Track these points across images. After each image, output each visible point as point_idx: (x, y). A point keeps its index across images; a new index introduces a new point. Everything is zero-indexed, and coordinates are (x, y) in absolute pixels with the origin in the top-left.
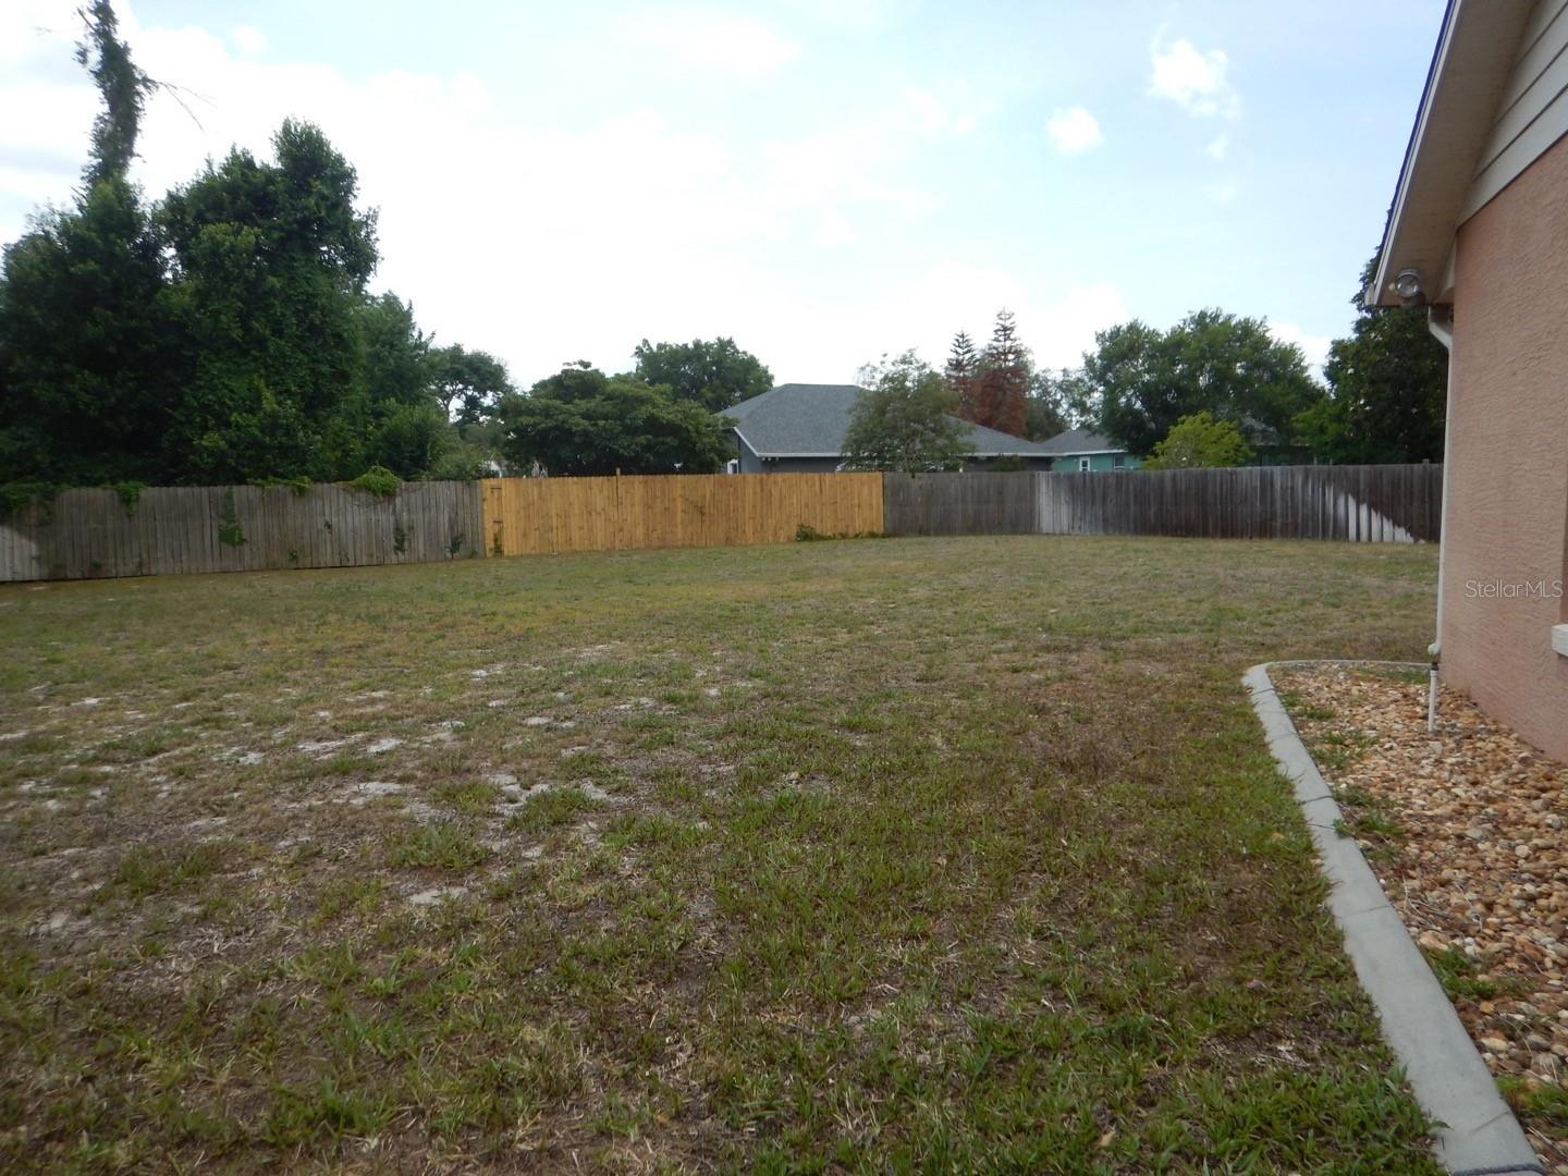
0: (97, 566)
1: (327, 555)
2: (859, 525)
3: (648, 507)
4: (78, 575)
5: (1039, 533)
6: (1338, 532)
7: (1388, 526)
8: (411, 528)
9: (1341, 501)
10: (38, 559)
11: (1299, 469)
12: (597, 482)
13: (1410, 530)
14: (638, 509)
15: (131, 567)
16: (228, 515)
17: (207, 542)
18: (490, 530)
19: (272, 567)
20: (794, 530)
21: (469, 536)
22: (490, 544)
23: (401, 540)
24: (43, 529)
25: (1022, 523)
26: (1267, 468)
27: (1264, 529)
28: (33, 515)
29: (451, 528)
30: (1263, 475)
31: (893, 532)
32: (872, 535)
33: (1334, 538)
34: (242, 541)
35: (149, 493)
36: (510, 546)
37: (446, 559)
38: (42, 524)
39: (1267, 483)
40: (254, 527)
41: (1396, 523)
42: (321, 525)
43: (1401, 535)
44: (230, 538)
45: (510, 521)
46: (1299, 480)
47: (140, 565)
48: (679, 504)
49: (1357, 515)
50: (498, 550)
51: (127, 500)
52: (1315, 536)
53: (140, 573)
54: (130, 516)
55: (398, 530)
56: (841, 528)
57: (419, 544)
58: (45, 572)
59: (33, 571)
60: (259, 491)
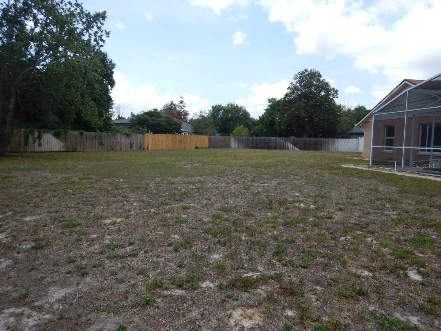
0: (75, 149)
1: (118, 148)
2: (204, 146)
3: (172, 141)
4: (72, 151)
5: (231, 148)
6: (287, 148)
7: (295, 148)
8: (133, 143)
9: (288, 144)
10: (64, 147)
11: (281, 138)
12: (164, 135)
13: (299, 148)
14: (171, 141)
15: (82, 149)
16: (101, 139)
17: (96, 144)
18: (146, 144)
19: (108, 150)
20: (195, 146)
21: (143, 145)
22: (146, 147)
23: (131, 145)
24: (65, 140)
25: (228, 146)
26: (276, 138)
27: (275, 148)
28: (63, 136)
29: (140, 143)
30: (275, 139)
31: (209, 148)
32: (207, 148)
33: (287, 150)
34: (103, 145)
35: (86, 133)
36: (150, 148)
37: (139, 150)
38: (65, 138)
39: (276, 140)
40: (105, 141)
41: (297, 147)
42: (117, 142)
43: (297, 149)
44: (101, 144)
45: (150, 142)
46: (281, 140)
47: (84, 149)
48: (177, 141)
49: (291, 146)
50: (148, 149)
51: (82, 134)
52: (284, 149)
53: (84, 151)
54: (82, 138)
55: (131, 143)
56: (201, 147)
57: (134, 147)
58: (65, 150)
59: (62, 150)
60: (106, 134)
